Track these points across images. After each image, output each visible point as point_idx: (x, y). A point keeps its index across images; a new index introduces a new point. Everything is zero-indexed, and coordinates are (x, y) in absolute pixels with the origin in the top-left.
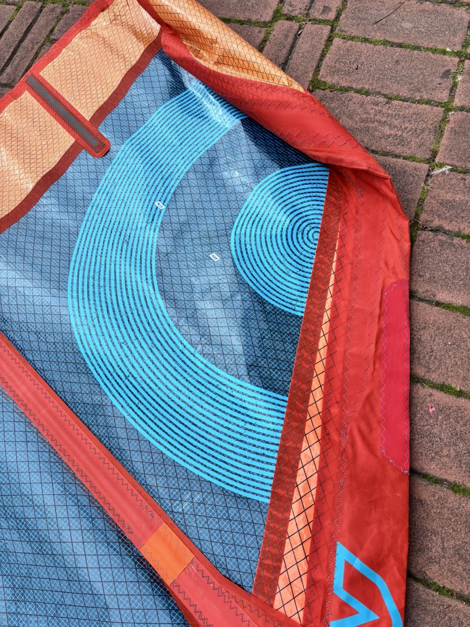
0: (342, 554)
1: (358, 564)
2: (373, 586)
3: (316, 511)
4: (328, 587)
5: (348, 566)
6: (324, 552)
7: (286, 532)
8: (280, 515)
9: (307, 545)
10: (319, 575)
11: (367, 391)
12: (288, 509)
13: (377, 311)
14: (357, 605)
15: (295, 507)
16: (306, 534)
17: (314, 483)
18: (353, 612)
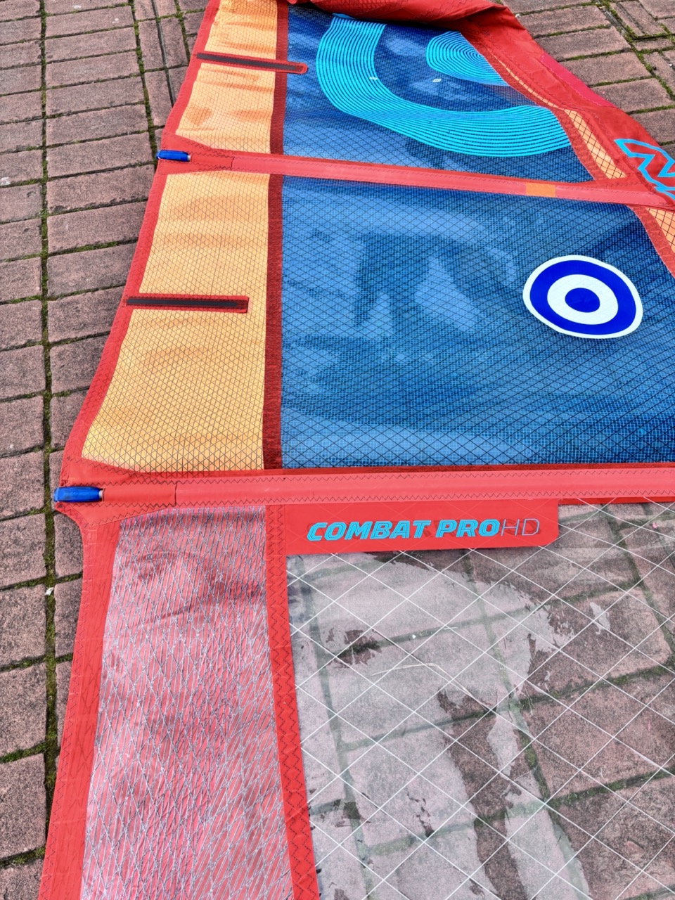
0: (620, 142)
1: (630, 141)
2: (643, 147)
3: (595, 135)
4: (625, 158)
5: (627, 145)
6: (611, 148)
7: (588, 150)
8: (580, 146)
9: (602, 149)
10: (617, 156)
11: (570, 96)
12: (582, 140)
13: (545, 69)
14: (642, 156)
15: (585, 138)
16: (598, 145)
17: (584, 124)
18: (643, 160)
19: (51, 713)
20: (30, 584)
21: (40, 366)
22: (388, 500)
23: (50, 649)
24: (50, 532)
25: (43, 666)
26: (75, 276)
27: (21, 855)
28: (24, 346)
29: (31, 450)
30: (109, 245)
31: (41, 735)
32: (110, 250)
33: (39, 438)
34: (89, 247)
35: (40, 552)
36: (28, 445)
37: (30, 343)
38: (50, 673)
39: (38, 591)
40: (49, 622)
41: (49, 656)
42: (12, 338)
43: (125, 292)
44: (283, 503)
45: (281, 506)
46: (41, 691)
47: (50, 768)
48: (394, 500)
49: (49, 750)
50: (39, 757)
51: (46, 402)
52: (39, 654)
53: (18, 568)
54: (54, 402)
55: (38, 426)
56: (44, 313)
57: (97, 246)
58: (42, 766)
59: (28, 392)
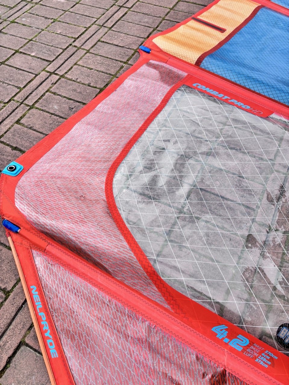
19: (107, 85)
20: (121, 62)
21: (158, 23)
22: (223, 89)
23: (116, 74)
24: (133, 55)
25: (112, 76)
26: (183, 8)
27: (83, 103)
28: (158, 17)
29: (142, 38)
30: (199, 4)
31: (102, 87)
32: (198, 6)
33: (146, 36)
34: (193, 3)
35: (128, 57)
36: (142, 37)
37: (160, 17)
38: (112, 78)
39: (122, 64)
40: (120, 70)
41: (115, 76)
42: (157, 14)
43: (193, 16)
44: (193, 75)
45: (192, 76)
46: (108, 80)
47: (99, 93)
48: (225, 89)
49: (101, 90)
50: (99, 90)
51: (154, 30)
52: (113, 74)
53: (121, 58)
54: (155, 31)
55: (147, 34)
56: (169, 12)
57: (195, 4)
58: (98, 92)
59: (151, 27)
